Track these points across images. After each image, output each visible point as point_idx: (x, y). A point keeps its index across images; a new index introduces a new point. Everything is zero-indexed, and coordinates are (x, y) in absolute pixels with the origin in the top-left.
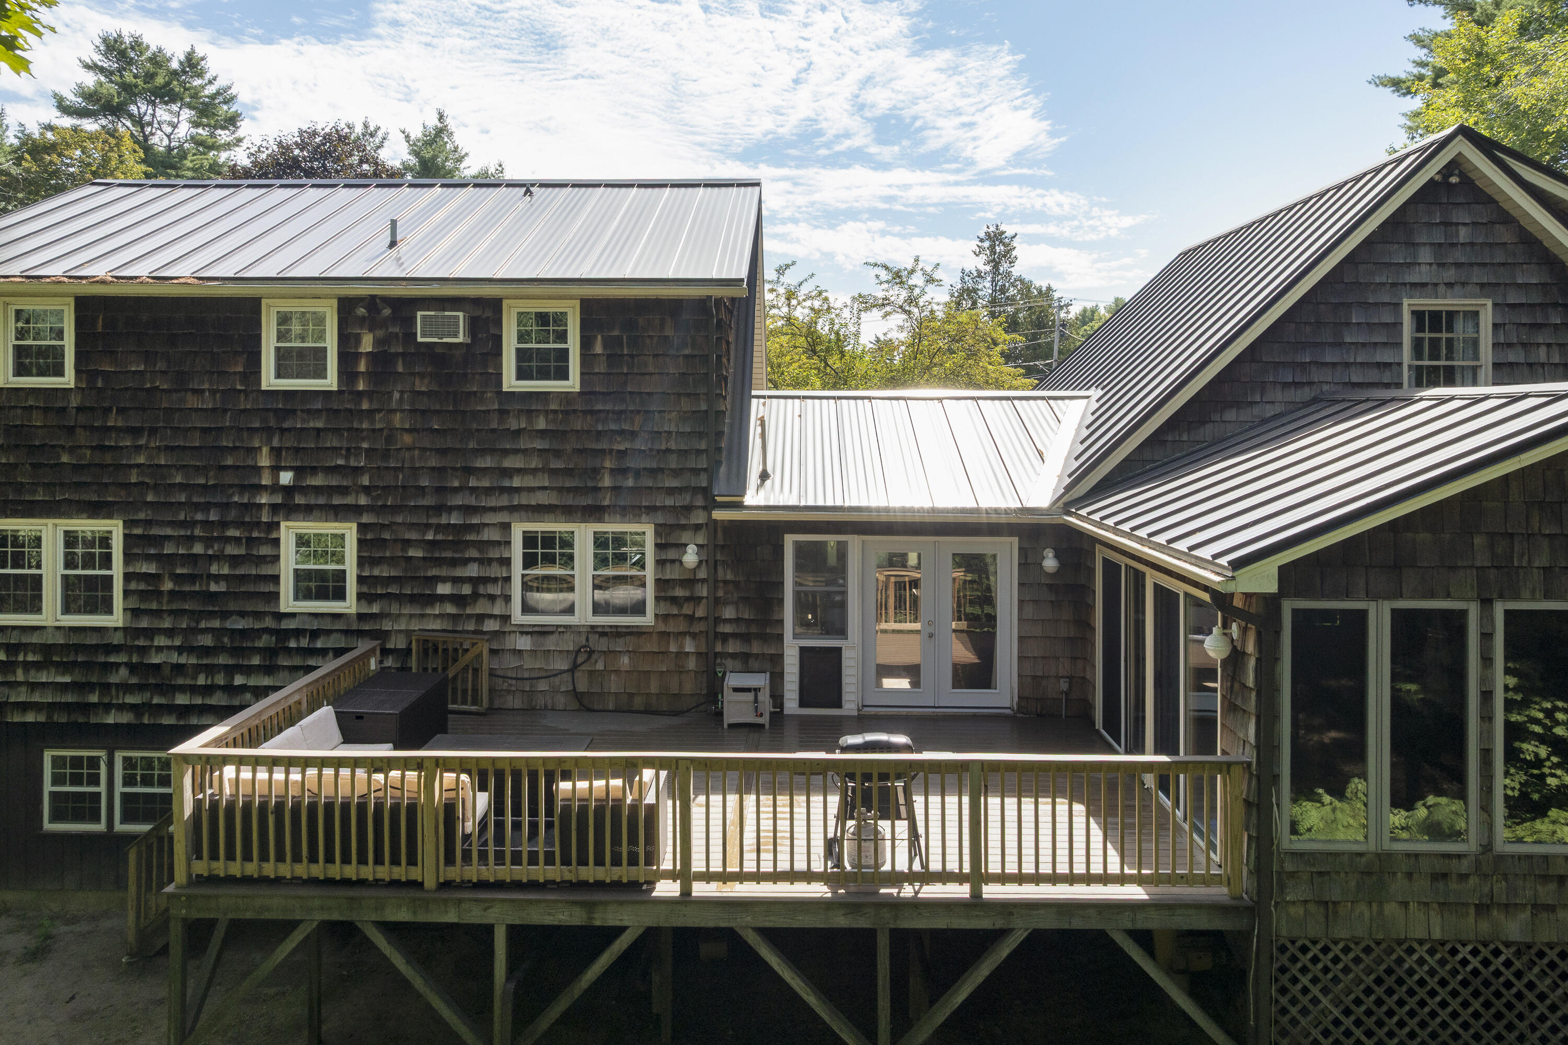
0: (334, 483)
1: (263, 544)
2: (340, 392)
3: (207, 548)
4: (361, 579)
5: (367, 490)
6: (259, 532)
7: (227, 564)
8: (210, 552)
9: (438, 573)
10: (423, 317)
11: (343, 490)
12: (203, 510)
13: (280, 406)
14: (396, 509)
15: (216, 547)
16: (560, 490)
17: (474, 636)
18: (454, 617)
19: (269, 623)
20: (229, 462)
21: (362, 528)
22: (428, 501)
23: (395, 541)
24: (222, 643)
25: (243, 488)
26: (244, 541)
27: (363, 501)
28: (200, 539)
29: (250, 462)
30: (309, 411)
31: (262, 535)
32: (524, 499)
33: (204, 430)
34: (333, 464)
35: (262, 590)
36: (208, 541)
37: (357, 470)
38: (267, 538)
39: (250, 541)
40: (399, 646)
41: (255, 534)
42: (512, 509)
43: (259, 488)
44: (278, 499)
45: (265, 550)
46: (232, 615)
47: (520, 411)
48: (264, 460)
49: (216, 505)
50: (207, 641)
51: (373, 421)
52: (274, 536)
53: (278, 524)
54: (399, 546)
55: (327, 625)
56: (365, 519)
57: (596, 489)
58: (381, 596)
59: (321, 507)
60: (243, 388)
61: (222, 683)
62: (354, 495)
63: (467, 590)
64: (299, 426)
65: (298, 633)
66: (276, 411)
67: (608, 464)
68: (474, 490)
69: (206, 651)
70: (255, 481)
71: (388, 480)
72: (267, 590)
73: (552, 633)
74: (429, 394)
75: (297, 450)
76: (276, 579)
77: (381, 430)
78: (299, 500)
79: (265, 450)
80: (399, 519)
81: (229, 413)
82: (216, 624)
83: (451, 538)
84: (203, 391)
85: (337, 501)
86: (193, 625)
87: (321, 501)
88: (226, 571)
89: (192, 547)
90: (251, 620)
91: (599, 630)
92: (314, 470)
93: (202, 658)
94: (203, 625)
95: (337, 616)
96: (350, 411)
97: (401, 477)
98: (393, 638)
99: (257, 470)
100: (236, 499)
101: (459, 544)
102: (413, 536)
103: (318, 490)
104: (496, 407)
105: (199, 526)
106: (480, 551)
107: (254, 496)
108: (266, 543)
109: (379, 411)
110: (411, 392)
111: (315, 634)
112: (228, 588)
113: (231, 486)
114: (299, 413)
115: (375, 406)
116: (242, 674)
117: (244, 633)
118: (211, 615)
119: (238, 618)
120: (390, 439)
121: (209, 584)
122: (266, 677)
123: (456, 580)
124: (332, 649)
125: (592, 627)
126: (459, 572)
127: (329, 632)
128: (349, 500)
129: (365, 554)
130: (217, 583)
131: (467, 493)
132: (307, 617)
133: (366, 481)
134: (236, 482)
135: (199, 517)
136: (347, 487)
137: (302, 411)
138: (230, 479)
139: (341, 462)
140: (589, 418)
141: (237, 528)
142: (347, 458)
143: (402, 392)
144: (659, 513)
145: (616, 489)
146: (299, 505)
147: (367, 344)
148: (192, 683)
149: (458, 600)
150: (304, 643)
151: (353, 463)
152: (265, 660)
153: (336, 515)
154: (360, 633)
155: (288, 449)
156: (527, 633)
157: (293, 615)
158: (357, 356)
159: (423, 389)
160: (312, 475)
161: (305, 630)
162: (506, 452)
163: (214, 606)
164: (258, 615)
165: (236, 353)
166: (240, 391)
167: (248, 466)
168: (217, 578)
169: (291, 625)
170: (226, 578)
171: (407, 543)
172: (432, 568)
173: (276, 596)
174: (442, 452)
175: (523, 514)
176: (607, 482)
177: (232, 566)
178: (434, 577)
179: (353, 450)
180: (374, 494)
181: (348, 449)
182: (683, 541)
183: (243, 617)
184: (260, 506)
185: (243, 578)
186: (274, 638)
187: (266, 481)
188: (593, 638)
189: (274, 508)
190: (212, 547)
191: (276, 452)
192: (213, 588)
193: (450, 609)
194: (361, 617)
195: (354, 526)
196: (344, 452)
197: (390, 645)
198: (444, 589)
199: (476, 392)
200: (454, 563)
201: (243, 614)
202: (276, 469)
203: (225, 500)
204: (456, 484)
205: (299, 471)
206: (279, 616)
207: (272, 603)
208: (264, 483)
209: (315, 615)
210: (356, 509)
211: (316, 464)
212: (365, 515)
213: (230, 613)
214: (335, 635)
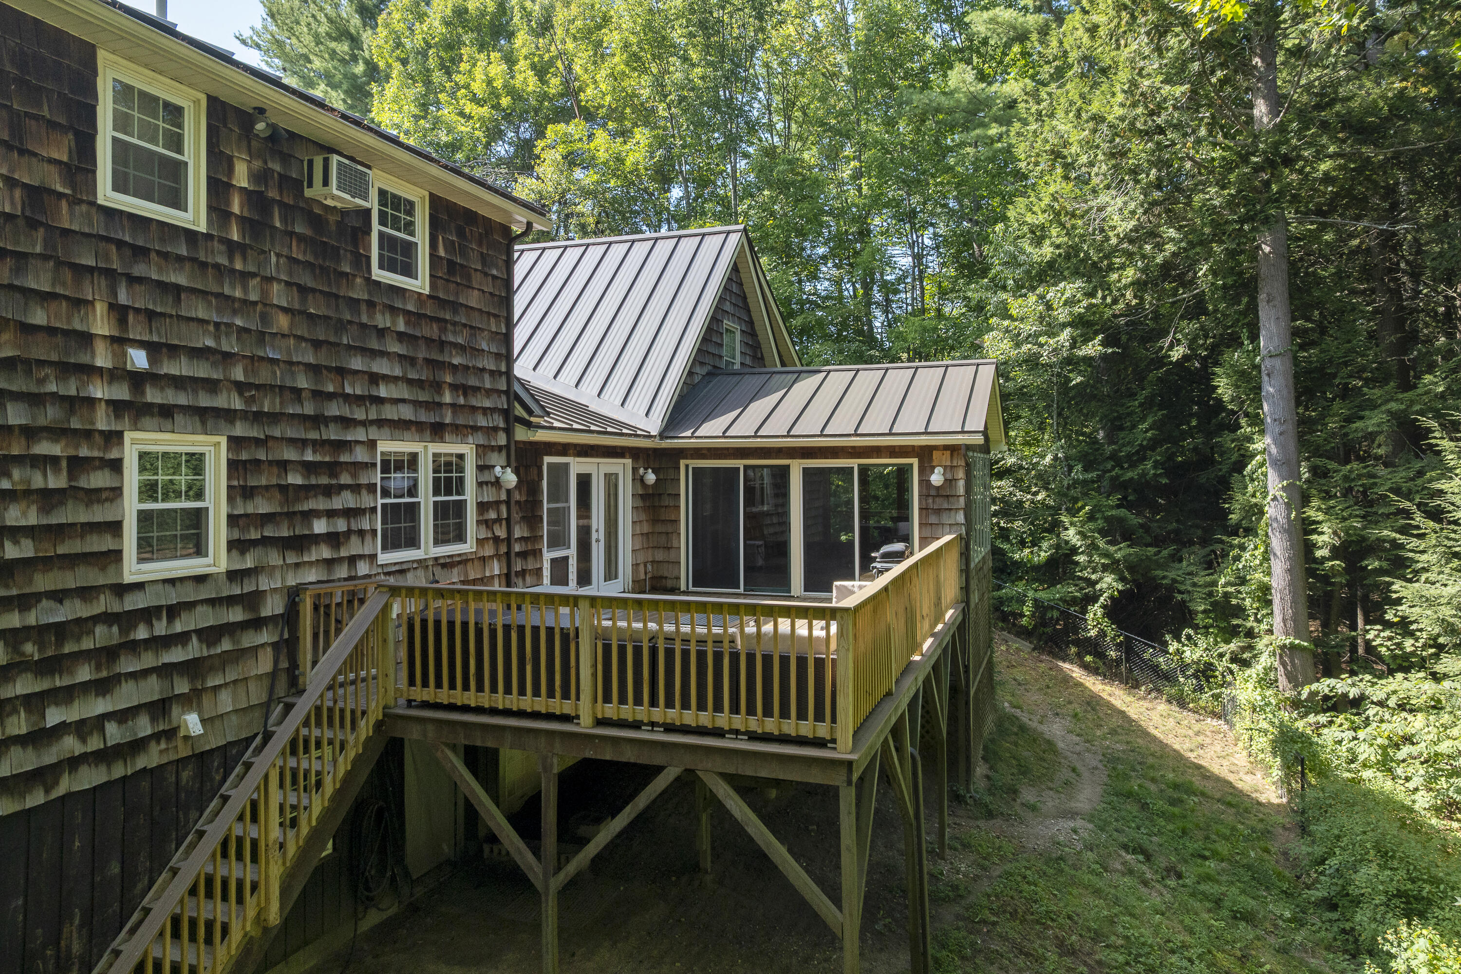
0: (202, 374)
1: (95, 468)
2: (209, 236)
4: (232, 519)
5: (240, 387)
6: (91, 448)
7: (34, 507)
8: (6, 485)
9: (315, 507)
10: (339, 165)
11: (211, 386)
13: (127, 238)
14: (274, 418)
15: (16, 474)
16: (416, 404)
17: (346, 583)
18: (329, 563)
19: (103, 604)
20: (39, 317)
21: (235, 442)
22: (309, 409)
23: (271, 463)
24: (23, 654)
25: (66, 369)
26: (64, 464)
27: (237, 404)
29: (78, 326)
30: (164, 256)
31: (96, 454)
32: (390, 413)
34: (200, 345)
35: (95, 548)
37: (227, 357)
38: (101, 459)
39: (77, 465)
40: (277, 612)
41: (84, 452)
42: (380, 423)
43: (90, 371)
44: (122, 393)
45: (99, 480)
46: (39, 601)
47: (384, 306)
48: (101, 326)
51: (245, 290)
52: (113, 455)
53: (120, 435)
54: (275, 469)
55: (190, 594)
56: (240, 430)
57: (440, 405)
58: (254, 543)
59: (184, 409)
60: (68, 191)
61: (24, 731)
62: (225, 394)
63: (341, 525)
64: (155, 277)
65: (148, 615)
66: (119, 243)
67: (449, 379)
68: (346, 397)
70: (84, 358)
71: (264, 376)
72: (104, 549)
73: (409, 569)
74: (308, 265)
75: (151, 315)
76: (115, 528)
77: (255, 303)
78: (153, 396)
79: (100, 308)
80: (277, 433)
81: (41, 230)
82: (13, 619)
83: (327, 459)
85: (205, 400)
87: (182, 399)
88: (32, 518)
90: (77, 603)
91: (442, 561)
92: (173, 350)
95: (200, 579)
96: (217, 266)
97: (278, 373)
98: (269, 601)
99: (86, 339)
100: (52, 387)
101: (333, 468)
102: (290, 454)
103: (178, 382)
104: (366, 297)
106: (354, 476)
107: (84, 385)
108: (101, 468)
109: (253, 275)
110: (287, 257)
111: (173, 611)
112: (36, 551)
113: (41, 363)
114: (153, 255)
115: (252, 268)
116: (57, 704)
117: (60, 630)
119: (51, 603)
120: (265, 319)
122: (100, 700)
123: (331, 514)
124: (195, 631)
125: (436, 559)
126: (337, 503)
127: (190, 606)
128: (221, 401)
129: (235, 483)
130: (16, 542)
131: (341, 400)
132: (160, 586)
133: (238, 374)
134: (54, 357)
136: (218, 381)
137: (158, 253)
138: (40, 350)
139: (210, 343)
140: (435, 326)
141: (55, 440)
142: (217, 338)
143: (278, 255)
144: (480, 434)
145: (454, 407)
146: (151, 405)
147: (241, 177)
149: (334, 539)
150: (161, 628)
151: (225, 348)
152: (98, 668)
153: (203, 423)
154: (231, 601)
155: (137, 311)
156: (389, 574)
157: (139, 586)
158: (229, 186)
159: (300, 257)
160: (170, 357)
161: (159, 608)
162: (372, 353)
163: (8, 587)
164: (86, 593)
165: (53, 125)
166: (61, 195)
167: (75, 332)
168: (14, 533)
169: (135, 602)
170: (30, 531)
171: (284, 466)
172: (307, 498)
173: (116, 555)
174: (317, 344)
175: (387, 431)
176: (447, 398)
177: (45, 509)
178: (311, 511)
179: (223, 327)
180: (247, 394)
181: (217, 324)
182: (493, 463)
183: (61, 602)
184: (91, 402)
185: (60, 531)
186: (115, 630)
187: (102, 359)
188: (438, 570)
189: (117, 407)
190: (7, 474)
191: (120, 313)
192: (12, 551)
193: (326, 553)
194: (233, 575)
195: (223, 440)
196: (211, 328)
197: (266, 612)
198: (320, 527)
199: (347, 274)
200: (328, 491)
201: (59, 596)
202: (119, 342)
203: (34, 389)
204: (331, 389)
205: (153, 350)
206: (121, 590)
207: (111, 569)
208: (99, 362)
209: (172, 582)
210: (229, 415)
211: (176, 342)
212: (238, 424)
213: (38, 597)
214: (200, 609)
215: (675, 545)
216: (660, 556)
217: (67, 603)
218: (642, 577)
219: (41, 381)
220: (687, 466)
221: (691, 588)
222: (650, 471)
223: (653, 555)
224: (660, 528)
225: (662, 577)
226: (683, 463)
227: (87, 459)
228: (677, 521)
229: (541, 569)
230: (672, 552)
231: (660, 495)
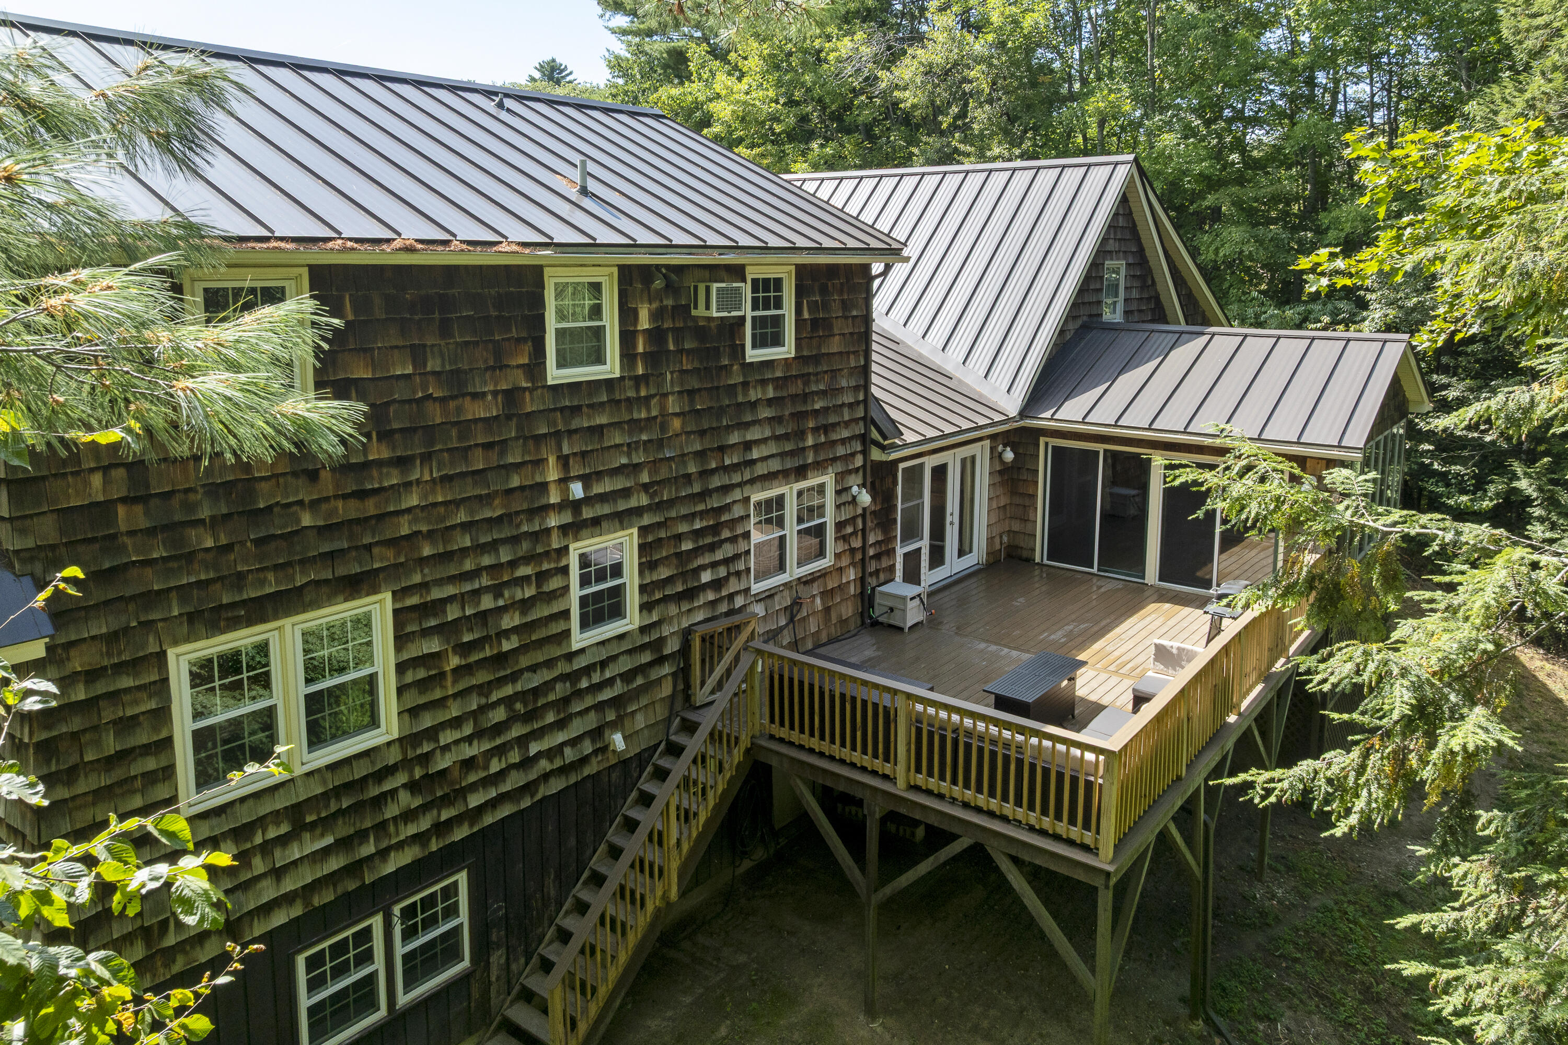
0: (619, 486)
1: (552, 576)
2: (622, 378)
3: (496, 598)
4: (643, 588)
5: (645, 487)
6: (549, 563)
7: (517, 613)
8: (501, 603)
9: (702, 563)
10: (718, 289)
11: (625, 493)
12: (489, 552)
13: (567, 404)
14: (671, 503)
15: (507, 594)
16: (782, 455)
17: (726, 616)
18: (713, 604)
19: (562, 668)
20: (515, 482)
21: (643, 530)
22: (697, 488)
23: (669, 538)
24: (514, 711)
25: (532, 513)
26: (534, 578)
27: (644, 501)
28: (487, 589)
29: (538, 479)
30: (592, 406)
31: (552, 566)
32: (761, 470)
33: (488, 446)
34: (617, 465)
35: (554, 632)
36: (497, 591)
37: (636, 468)
38: (556, 568)
39: (542, 577)
40: (675, 649)
41: (545, 566)
42: (752, 481)
43: (547, 508)
44: (567, 518)
45: (554, 583)
46: (523, 675)
47: (757, 381)
48: (553, 474)
49: (504, 541)
50: (499, 715)
51: (649, 410)
52: (563, 563)
53: (567, 547)
54: (673, 542)
55: (614, 650)
56: (646, 520)
57: (803, 449)
58: (658, 601)
59: (607, 517)
60: (529, 385)
61: (517, 760)
62: (635, 496)
63: (722, 572)
64: (586, 425)
65: (587, 670)
66: (562, 410)
67: (811, 424)
68: (726, 469)
69: (499, 729)
70: (543, 502)
71: (664, 473)
72: (559, 630)
73: (776, 593)
74: (696, 371)
75: (584, 454)
76: (566, 614)
77: (656, 417)
78: (587, 513)
79: (552, 460)
80: (673, 514)
81: (515, 420)
82: (508, 690)
83: (711, 523)
84: (484, 394)
85: (622, 506)
86: (483, 701)
87: (606, 509)
88: (517, 621)
89: (479, 603)
90: (545, 671)
91: (804, 579)
92: (599, 475)
93: (494, 738)
94: (494, 697)
95: (621, 637)
96: (628, 400)
97: (674, 467)
98: (669, 641)
99: (543, 487)
100: (525, 528)
101: (715, 529)
102: (683, 528)
103: (603, 498)
104: (741, 380)
105: (484, 574)
106: (732, 529)
107: (543, 519)
108: (556, 574)
109: (653, 396)
110: (679, 372)
111: (604, 664)
112: (520, 642)
113: (517, 513)
114: (585, 409)
115: (653, 391)
116: (535, 740)
117: (536, 692)
118: (500, 682)
119: (530, 674)
120: (664, 427)
121: (500, 644)
122: (560, 733)
123: (714, 565)
124: (619, 675)
125: (799, 579)
126: (719, 555)
128: (633, 503)
129: (644, 561)
130: (508, 639)
131: (722, 472)
132: (595, 648)
133: (645, 478)
134: (525, 507)
135: (487, 561)
136: (631, 488)
137: (589, 406)
138: (517, 505)
139: (624, 461)
140: (799, 382)
141: (527, 564)
142: (629, 455)
143: (672, 373)
144: (839, 463)
145: (816, 447)
146: (586, 520)
147: (644, 321)
148: (484, 774)
149: (717, 584)
150: (596, 678)
151: (636, 461)
152: (558, 712)
153: (621, 522)
154: (643, 648)
155: (575, 455)
156: (760, 600)
157: (582, 651)
158: (635, 333)
159: (689, 367)
160: (598, 481)
161: (594, 664)
162: (747, 425)
163: (505, 669)
164: (549, 663)
165: (519, 340)
166: (525, 389)
167: (537, 484)
168: (506, 633)
169: (580, 663)
170: (515, 630)
171: (679, 537)
172: (696, 558)
173: (567, 633)
174: (702, 433)
175: (759, 485)
176: (810, 441)
177: (523, 613)
178: (699, 566)
179: (633, 446)
180: (651, 491)
181: (629, 445)
182: (850, 486)
183: (535, 672)
184: (548, 531)
185: (533, 625)
186: (568, 684)
187: (554, 497)
188: (801, 588)
189: (564, 529)
190: (502, 595)
191: (564, 461)
192: (506, 646)
193: (711, 596)
194: (643, 630)
195: (635, 531)
196: (625, 449)
197: (667, 651)
198: (706, 577)
199: (726, 366)
200: (712, 548)
201: (533, 669)
202: (564, 481)
203: (514, 533)
204: (714, 466)
205: (586, 480)
206: (570, 656)
207: (564, 644)
208: (552, 501)
209: (602, 643)
210: (638, 512)
211: (601, 468)
212: (645, 516)
213: (521, 671)
214: (622, 658)
215: (1031, 518)
216: (1016, 526)
217: (539, 672)
218: (998, 547)
219: (518, 526)
220: (1047, 444)
221: (1046, 561)
222: (1008, 449)
223: (1010, 526)
224: (1018, 500)
225: (1017, 547)
226: (1042, 440)
227: (547, 571)
228: (1034, 496)
229: (894, 565)
230: (1029, 525)
231: (1019, 468)
